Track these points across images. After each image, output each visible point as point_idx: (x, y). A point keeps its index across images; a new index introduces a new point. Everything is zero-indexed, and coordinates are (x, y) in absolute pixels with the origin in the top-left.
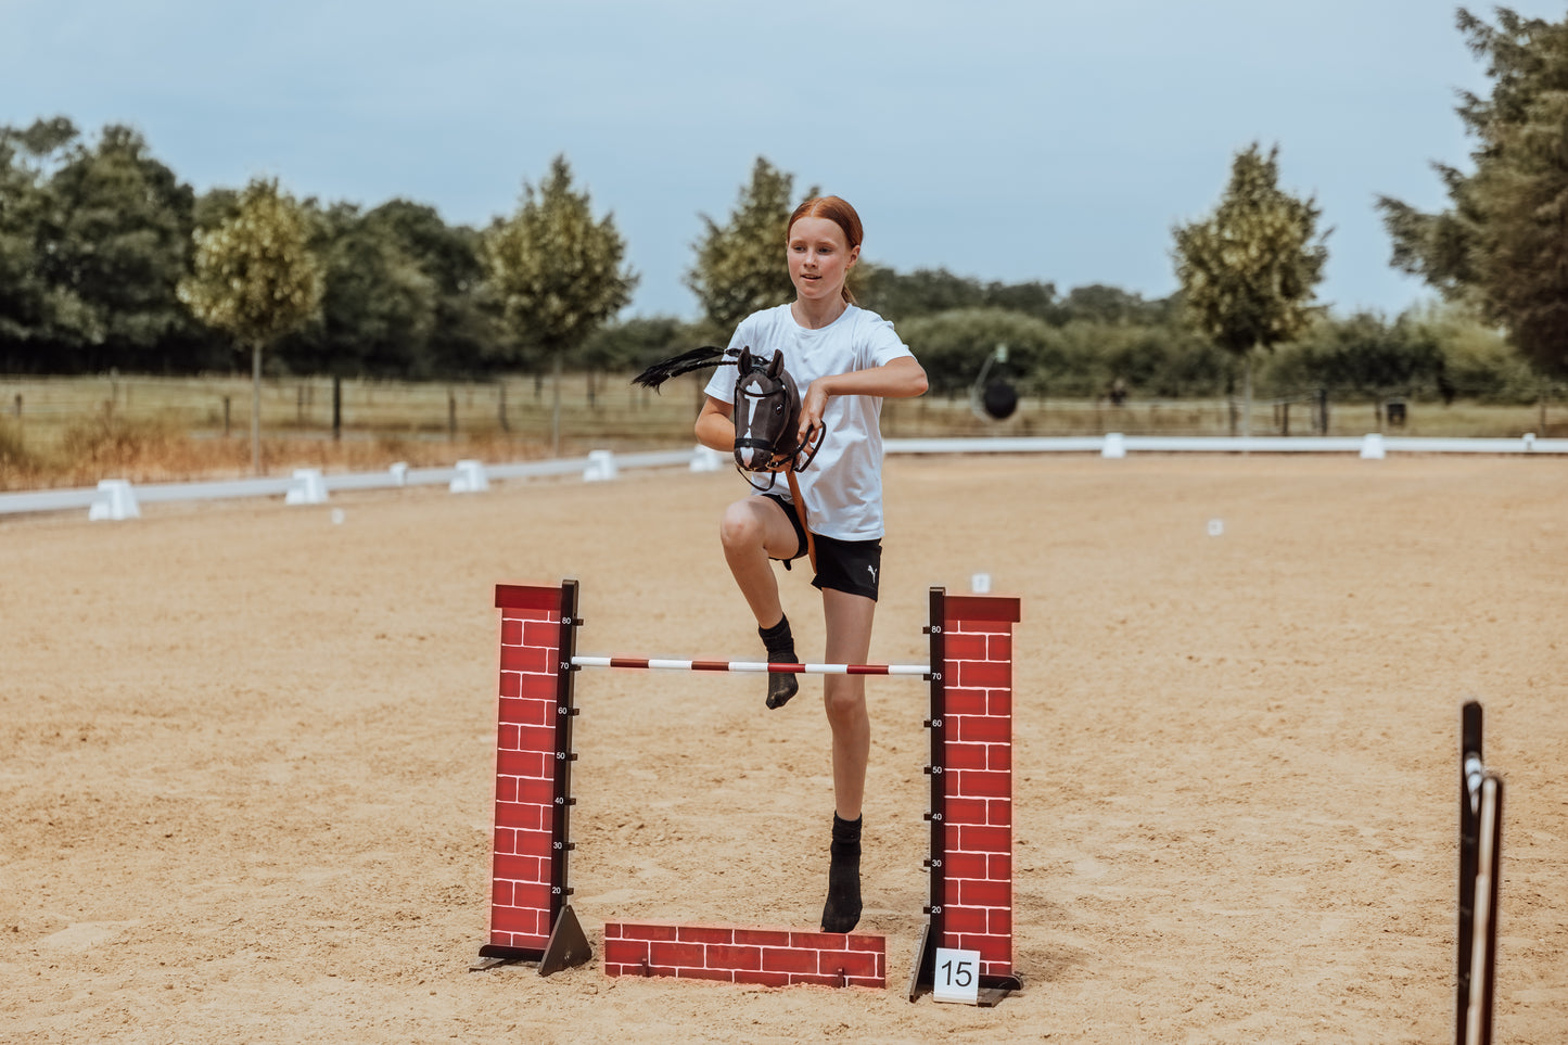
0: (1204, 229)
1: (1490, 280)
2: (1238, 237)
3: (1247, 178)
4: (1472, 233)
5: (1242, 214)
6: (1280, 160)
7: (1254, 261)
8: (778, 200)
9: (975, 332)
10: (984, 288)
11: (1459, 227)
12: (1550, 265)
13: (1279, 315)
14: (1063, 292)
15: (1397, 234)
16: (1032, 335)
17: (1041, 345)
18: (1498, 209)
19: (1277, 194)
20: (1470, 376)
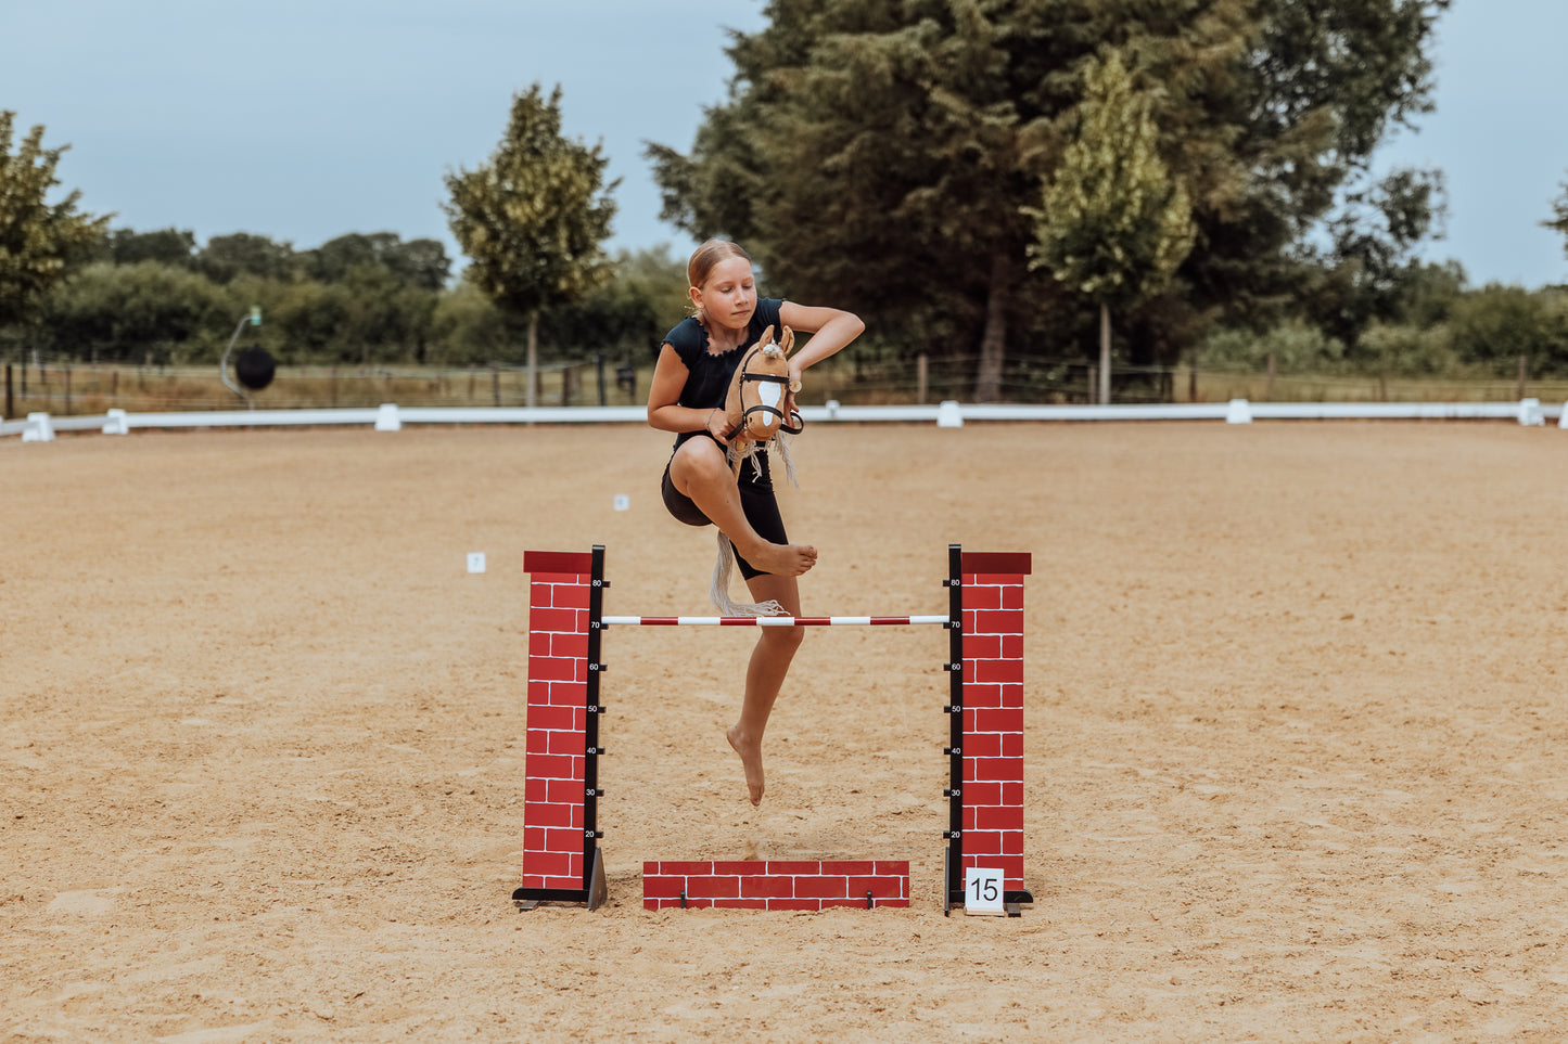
1: (773, 236)
2: (521, 188)
3: (529, 123)
4: (751, 184)
5: (524, 163)
6: (561, 103)
7: (540, 214)
9: (128, 289)
10: (111, 236)
11: (737, 178)
12: (839, 219)
13: (567, 274)
14: (202, 241)
15: (666, 184)
16: (193, 290)
18: (785, 159)
19: (561, 142)
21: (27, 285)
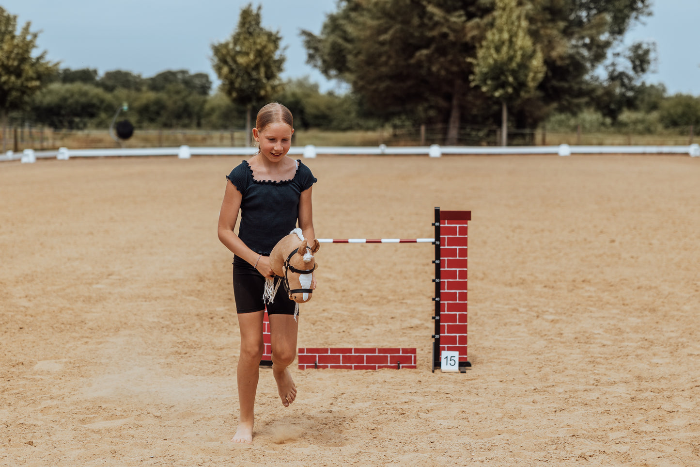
0: (226, 45)
1: (356, 71)
2: (244, 50)
3: (247, 21)
4: (346, 48)
5: (245, 38)
7: (252, 61)
8: (10, 29)
9: (68, 95)
10: (61, 72)
11: (340, 45)
12: (386, 64)
13: (264, 88)
14: (101, 74)
15: (309, 47)
16: (97, 96)
17: (102, 101)
18: (362, 37)
19: (261, 29)
20: (316, 117)
21: (23, 93)
